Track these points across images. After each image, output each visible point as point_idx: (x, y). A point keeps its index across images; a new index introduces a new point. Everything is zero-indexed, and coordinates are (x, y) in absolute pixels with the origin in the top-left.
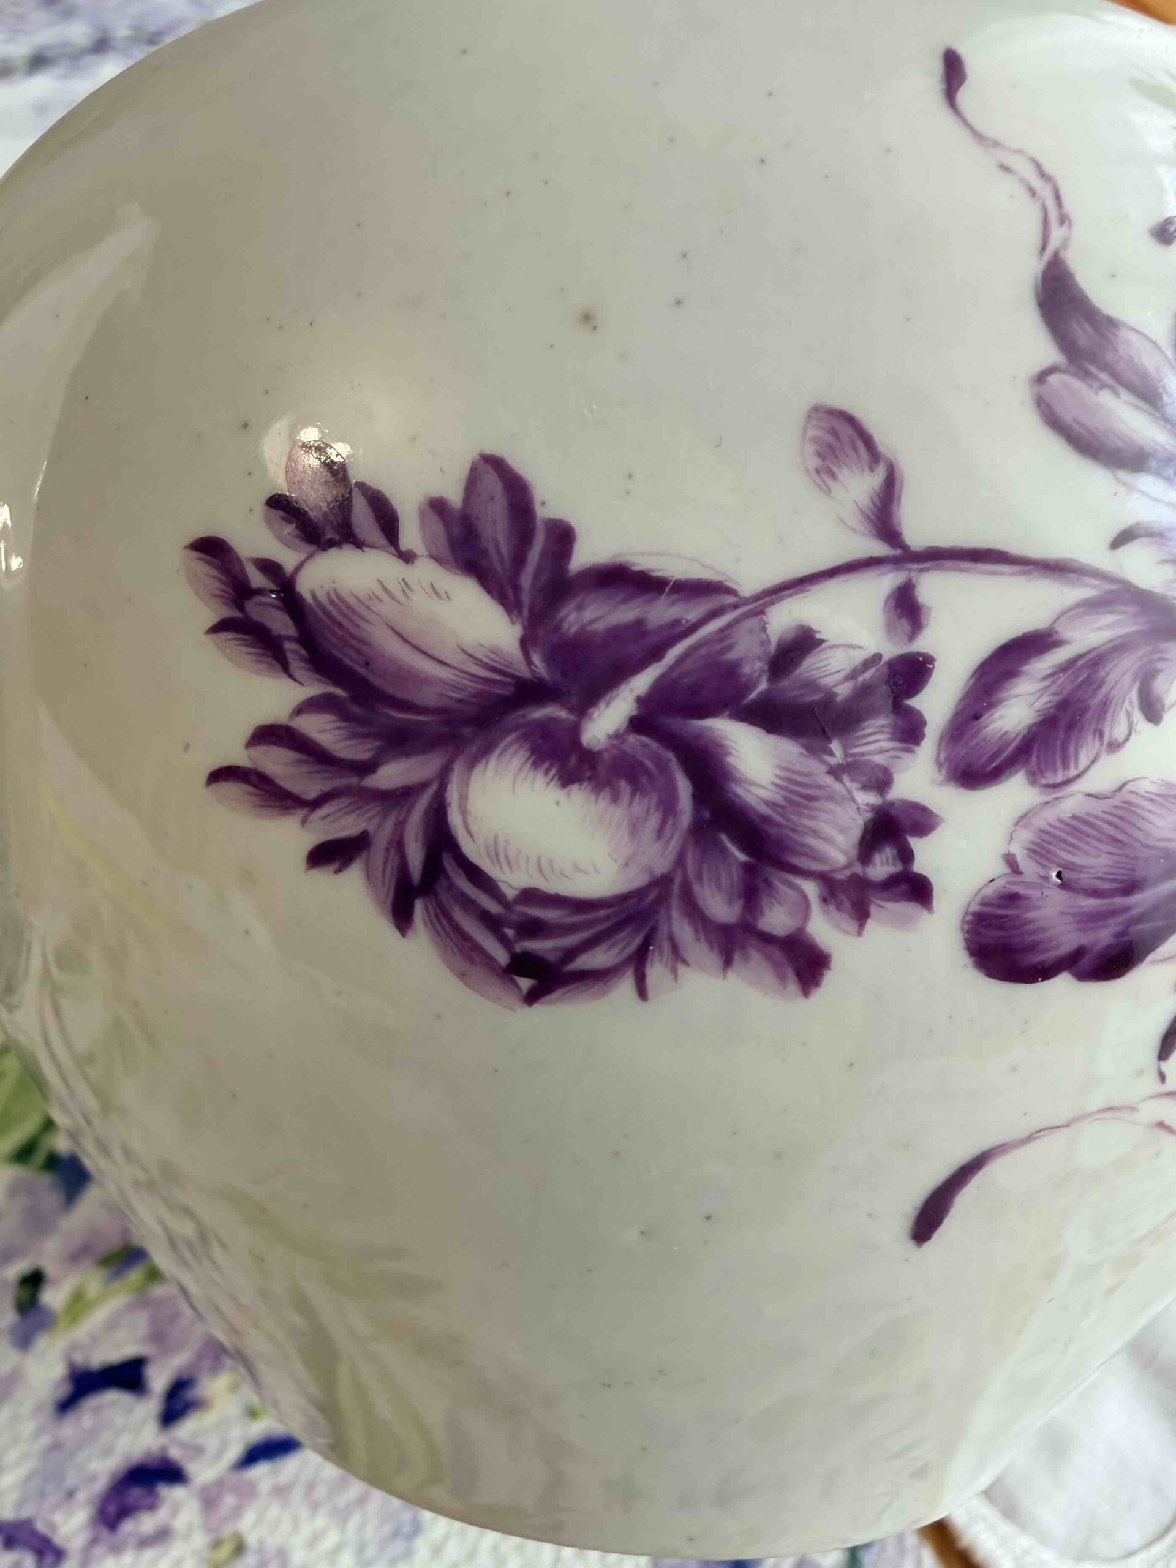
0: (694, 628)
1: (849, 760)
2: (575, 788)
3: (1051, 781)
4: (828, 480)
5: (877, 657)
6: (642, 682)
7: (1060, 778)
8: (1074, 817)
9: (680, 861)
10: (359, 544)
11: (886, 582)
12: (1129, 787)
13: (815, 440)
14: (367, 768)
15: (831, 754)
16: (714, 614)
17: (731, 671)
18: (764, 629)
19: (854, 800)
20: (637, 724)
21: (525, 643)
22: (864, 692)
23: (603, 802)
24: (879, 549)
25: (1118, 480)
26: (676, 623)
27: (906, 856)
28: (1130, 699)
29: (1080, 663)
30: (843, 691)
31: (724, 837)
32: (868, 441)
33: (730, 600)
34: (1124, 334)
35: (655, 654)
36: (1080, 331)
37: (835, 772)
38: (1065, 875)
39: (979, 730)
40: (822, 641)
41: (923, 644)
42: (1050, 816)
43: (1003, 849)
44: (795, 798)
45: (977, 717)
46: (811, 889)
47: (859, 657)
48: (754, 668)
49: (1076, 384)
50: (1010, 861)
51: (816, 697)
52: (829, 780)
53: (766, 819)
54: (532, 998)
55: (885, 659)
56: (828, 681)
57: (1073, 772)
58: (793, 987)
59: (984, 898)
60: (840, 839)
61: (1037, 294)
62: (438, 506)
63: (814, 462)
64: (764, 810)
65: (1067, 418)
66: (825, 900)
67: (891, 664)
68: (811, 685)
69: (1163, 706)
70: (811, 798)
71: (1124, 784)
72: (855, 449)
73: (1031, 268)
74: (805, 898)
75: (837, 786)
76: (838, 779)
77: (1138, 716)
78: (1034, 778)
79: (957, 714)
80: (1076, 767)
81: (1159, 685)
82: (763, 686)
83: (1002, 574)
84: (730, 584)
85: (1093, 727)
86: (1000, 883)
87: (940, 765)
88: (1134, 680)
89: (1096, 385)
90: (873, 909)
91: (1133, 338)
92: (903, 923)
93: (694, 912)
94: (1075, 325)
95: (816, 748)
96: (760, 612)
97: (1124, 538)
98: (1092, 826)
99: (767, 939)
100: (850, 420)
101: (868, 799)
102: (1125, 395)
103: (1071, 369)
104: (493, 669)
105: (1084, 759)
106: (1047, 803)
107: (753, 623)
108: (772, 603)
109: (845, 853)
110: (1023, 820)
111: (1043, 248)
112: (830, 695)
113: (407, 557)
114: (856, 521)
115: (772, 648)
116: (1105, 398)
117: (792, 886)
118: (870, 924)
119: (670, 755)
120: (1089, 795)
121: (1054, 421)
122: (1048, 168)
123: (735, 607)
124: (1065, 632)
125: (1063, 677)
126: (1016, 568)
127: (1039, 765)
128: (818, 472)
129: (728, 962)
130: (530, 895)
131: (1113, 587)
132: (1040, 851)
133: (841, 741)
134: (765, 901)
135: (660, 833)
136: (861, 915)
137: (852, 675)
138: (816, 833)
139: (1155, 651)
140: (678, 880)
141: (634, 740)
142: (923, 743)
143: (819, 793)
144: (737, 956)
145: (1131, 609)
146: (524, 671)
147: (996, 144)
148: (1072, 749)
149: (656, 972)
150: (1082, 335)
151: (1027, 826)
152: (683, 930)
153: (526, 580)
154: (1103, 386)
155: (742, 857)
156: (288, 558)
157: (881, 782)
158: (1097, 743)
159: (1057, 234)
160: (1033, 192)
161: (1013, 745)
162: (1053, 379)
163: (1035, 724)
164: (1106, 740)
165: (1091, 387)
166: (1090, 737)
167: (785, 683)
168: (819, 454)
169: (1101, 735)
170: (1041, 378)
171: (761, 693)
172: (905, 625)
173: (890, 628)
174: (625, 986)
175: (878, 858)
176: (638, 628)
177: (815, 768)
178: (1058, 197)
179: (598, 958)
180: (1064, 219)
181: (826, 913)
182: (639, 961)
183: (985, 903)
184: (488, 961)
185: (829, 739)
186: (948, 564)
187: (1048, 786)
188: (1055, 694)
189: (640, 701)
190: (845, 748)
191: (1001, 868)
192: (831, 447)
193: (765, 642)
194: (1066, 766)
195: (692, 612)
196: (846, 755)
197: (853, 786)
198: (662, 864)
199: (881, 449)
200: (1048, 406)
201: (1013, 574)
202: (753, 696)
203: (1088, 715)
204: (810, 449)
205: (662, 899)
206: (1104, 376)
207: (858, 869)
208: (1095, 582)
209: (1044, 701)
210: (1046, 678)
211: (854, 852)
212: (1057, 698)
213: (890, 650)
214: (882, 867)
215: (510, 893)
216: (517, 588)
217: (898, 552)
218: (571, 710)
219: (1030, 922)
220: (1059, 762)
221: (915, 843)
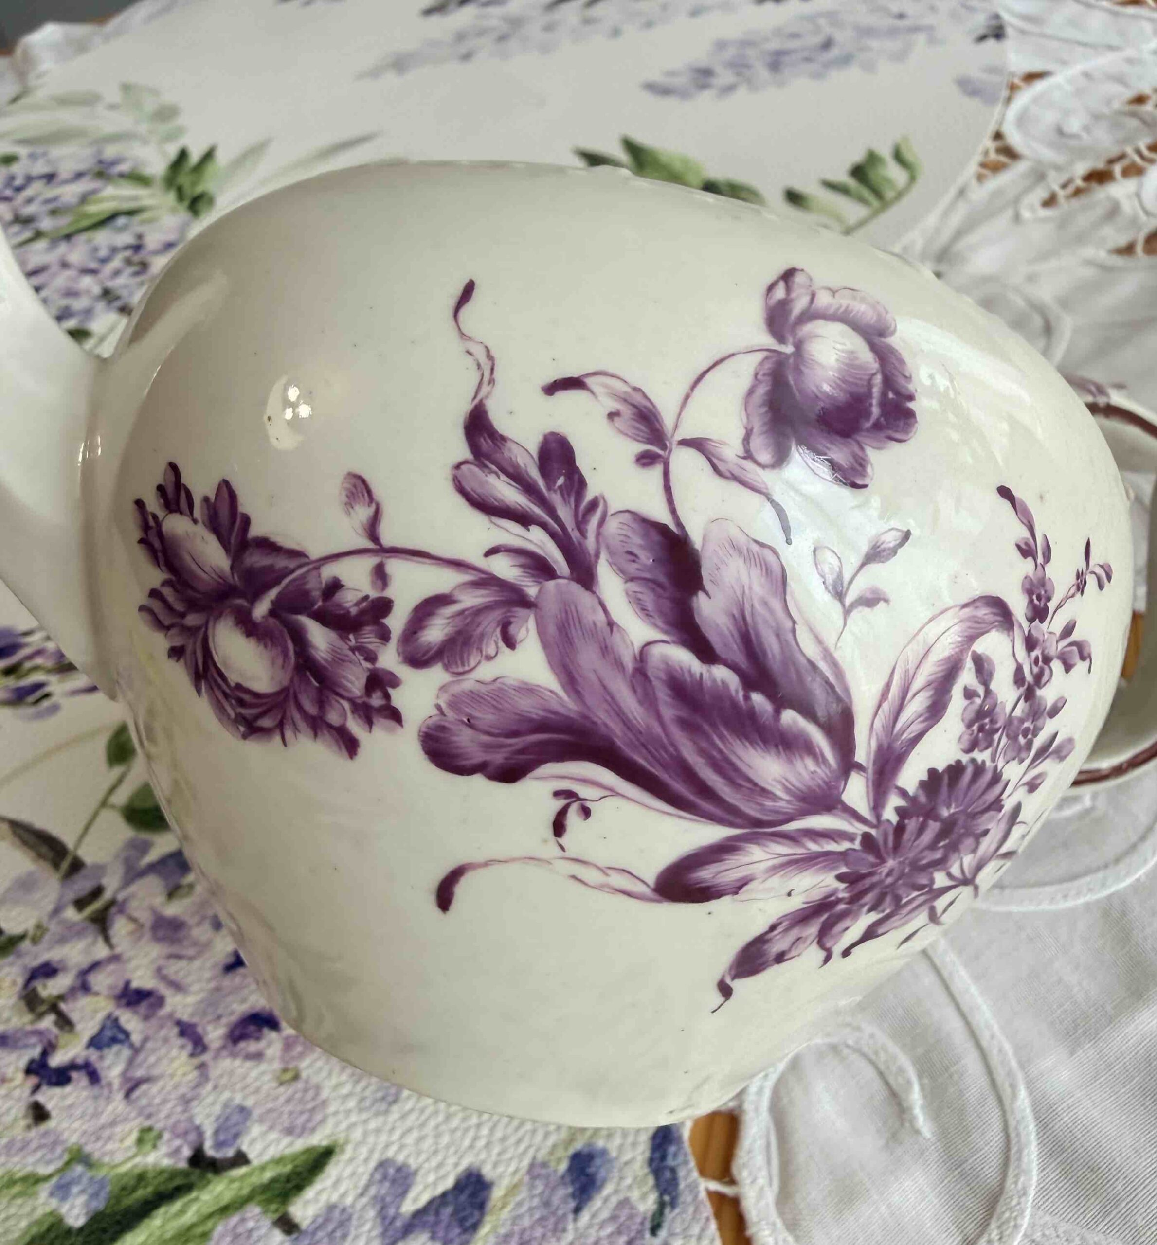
0: (293, 571)
1: (358, 644)
2: (251, 638)
3: (456, 670)
4: (351, 510)
5: (366, 598)
6: (273, 594)
7: (461, 670)
8: (472, 692)
9: (292, 680)
10: (181, 513)
11: (371, 562)
12: (499, 681)
13: (347, 489)
14: (183, 615)
15: (350, 640)
16: (300, 566)
17: (306, 594)
18: (319, 576)
19: (361, 664)
20: (273, 613)
21: (232, 568)
22: (362, 613)
23: (261, 647)
24: (370, 545)
25: (492, 522)
26: (286, 568)
27: (387, 697)
28: (496, 636)
29: (466, 613)
30: (354, 611)
31: (308, 673)
32: (369, 492)
33: (307, 560)
34: (509, 444)
35: (277, 582)
36: (484, 443)
37: (353, 649)
38: (472, 721)
39: (418, 639)
40: (343, 586)
41: (389, 593)
42: (456, 689)
43: (435, 701)
44: (337, 660)
45: (415, 633)
46: (346, 705)
47: (361, 595)
48: (316, 594)
49: (476, 469)
50: (439, 707)
51: (342, 612)
52: (350, 653)
53: (325, 668)
54: (245, 737)
55: (370, 599)
56: (347, 605)
57: (467, 668)
58: (345, 753)
59: (428, 725)
60: (357, 683)
61: (465, 422)
62: (206, 499)
63: (345, 499)
64: (323, 662)
65: (468, 489)
66: (353, 712)
67: (373, 601)
68: (339, 606)
69: (516, 642)
70: (343, 661)
71: (498, 678)
72: (363, 495)
73: (465, 407)
74: (344, 708)
75: (353, 657)
76: (354, 653)
77: (501, 644)
78: (447, 667)
79: (405, 631)
80: (468, 665)
81: (512, 629)
82: (320, 603)
83: (425, 563)
84: (307, 553)
85: (476, 646)
86: (434, 719)
87: (399, 654)
88: (498, 626)
89: (486, 470)
90: (375, 720)
91: (514, 447)
92: (391, 731)
93: (300, 708)
94: (482, 440)
95: (344, 638)
96: (317, 568)
97: (491, 552)
98: (482, 698)
99: (330, 726)
100: (363, 481)
101: (368, 665)
102: (503, 477)
103: (476, 463)
104: (220, 577)
105: (473, 663)
106: (453, 682)
107: (315, 573)
108: (323, 564)
109: (359, 689)
110: (443, 688)
111: (475, 397)
112: (349, 612)
113: (195, 521)
114: (361, 531)
115: (323, 585)
116: (492, 479)
117: (338, 702)
118: (374, 727)
119: (285, 631)
120: (477, 681)
121: (461, 490)
122: (494, 353)
123: (308, 564)
124: (459, 596)
125: (458, 619)
126: (434, 561)
127: (449, 662)
128: (346, 504)
129: (316, 735)
130: (239, 687)
131: (483, 576)
132: (454, 704)
133: (354, 635)
134: (328, 708)
135: (283, 667)
136: (370, 723)
137: (357, 604)
138: (345, 677)
139: (509, 611)
140: (292, 691)
141: (272, 621)
142: (391, 641)
143: (347, 658)
144: (319, 733)
145: (495, 588)
146: (230, 580)
147: (470, 338)
148: (465, 656)
149: (289, 734)
150: (485, 444)
151: (446, 692)
152: (297, 716)
153: (232, 541)
154: (492, 472)
155: (317, 685)
156: (160, 514)
157: (371, 657)
158: (479, 654)
159: (485, 389)
160: (479, 366)
161: (434, 649)
162: (464, 467)
163: (446, 641)
164: (484, 653)
165: (484, 472)
166: (475, 650)
167: (328, 603)
168: (348, 496)
169: (481, 652)
170: (458, 466)
171: (319, 607)
172: (380, 583)
173: (373, 583)
174: (277, 739)
175: (374, 696)
176: (270, 569)
177: (344, 648)
178: (492, 370)
179: (266, 722)
180: (492, 381)
181: (354, 718)
182: (281, 726)
183: (428, 728)
184: (229, 716)
185: (349, 634)
186: (404, 556)
187: (454, 673)
188: (453, 627)
189: (272, 602)
190: (356, 639)
191: (435, 712)
192: (353, 493)
193: (321, 583)
194: (463, 665)
195: (292, 564)
196: (356, 642)
197: (361, 658)
198: (286, 683)
199: (375, 497)
200: (459, 482)
201: (432, 564)
202: (316, 607)
203: (473, 640)
204: (344, 493)
205: (286, 699)
206: (493, 467)
207: (365, 699)
208: (475, 573)
209: (449, 630)
210: (448, 618)
211: (363, 691)
212: (456, 629)
213: (374, 594)
214: (376, 700)
215: (232, 684)
216: (229, 543)
217: (378, 547)
218: (248, 601)
219: (455, 742)
220: (459, 663)
221: (391, 691)
